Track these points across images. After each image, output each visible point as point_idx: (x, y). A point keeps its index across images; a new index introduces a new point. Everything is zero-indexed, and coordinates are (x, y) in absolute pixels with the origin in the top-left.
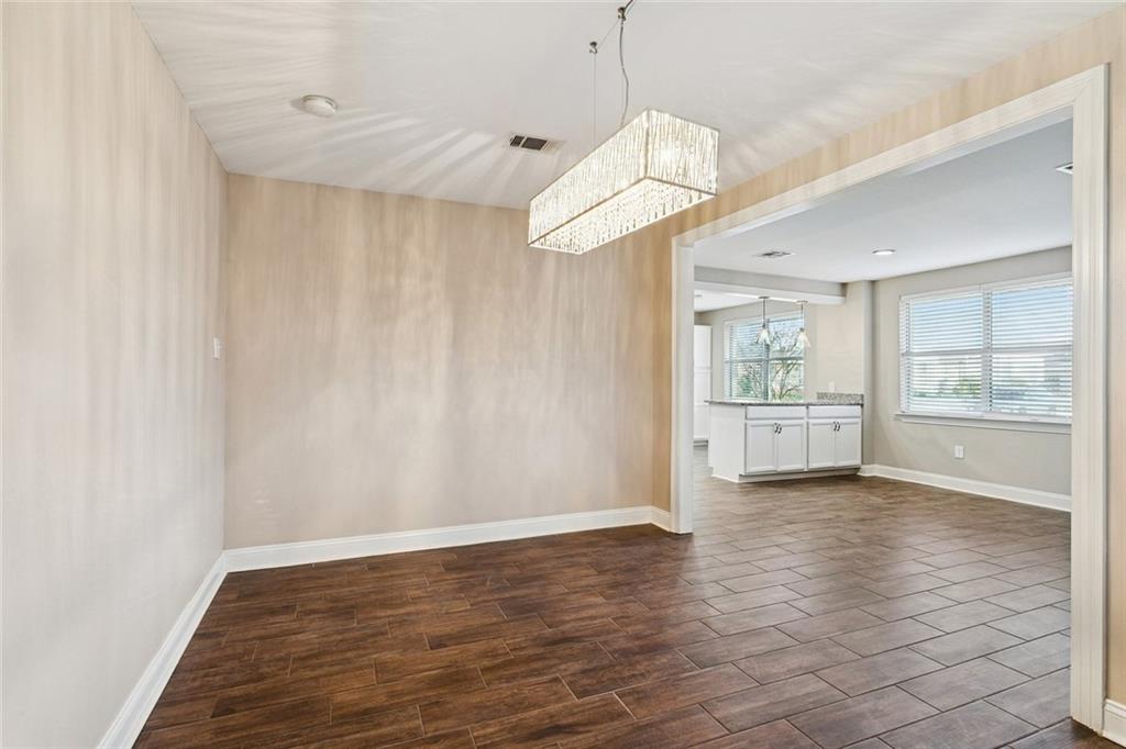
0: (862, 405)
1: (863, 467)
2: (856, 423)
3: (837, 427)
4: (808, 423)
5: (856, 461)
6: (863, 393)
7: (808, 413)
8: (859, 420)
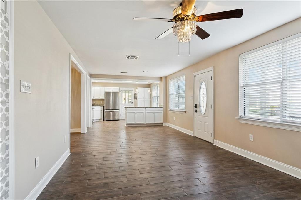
0: (163, 108)
1: (164, 123)
2: (161, 112)
3: (154, 113)
4: (145, 112)
5: (161, 122)
6: (163, 105)
7: (145, 110)
8: (162, 111)
